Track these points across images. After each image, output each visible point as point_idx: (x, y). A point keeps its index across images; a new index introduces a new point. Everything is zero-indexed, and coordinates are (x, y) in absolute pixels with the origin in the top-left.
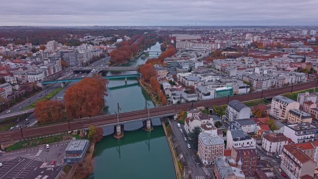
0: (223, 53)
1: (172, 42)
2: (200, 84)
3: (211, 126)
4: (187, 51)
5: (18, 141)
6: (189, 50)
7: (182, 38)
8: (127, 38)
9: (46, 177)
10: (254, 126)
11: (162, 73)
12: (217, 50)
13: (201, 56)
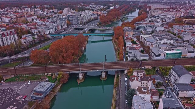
0: (184, 20)
1: (148, 10)
2: (154, 46)
3: (146, 91)
4: (155, 17)
5: (13, 76)
6: (157, 17)
7: (155, 7)
8: (117, 6)
9: (15, 107)
10: (192, 93)
11: (129, 34)
12: (181, 17)
13: (165, 21)
